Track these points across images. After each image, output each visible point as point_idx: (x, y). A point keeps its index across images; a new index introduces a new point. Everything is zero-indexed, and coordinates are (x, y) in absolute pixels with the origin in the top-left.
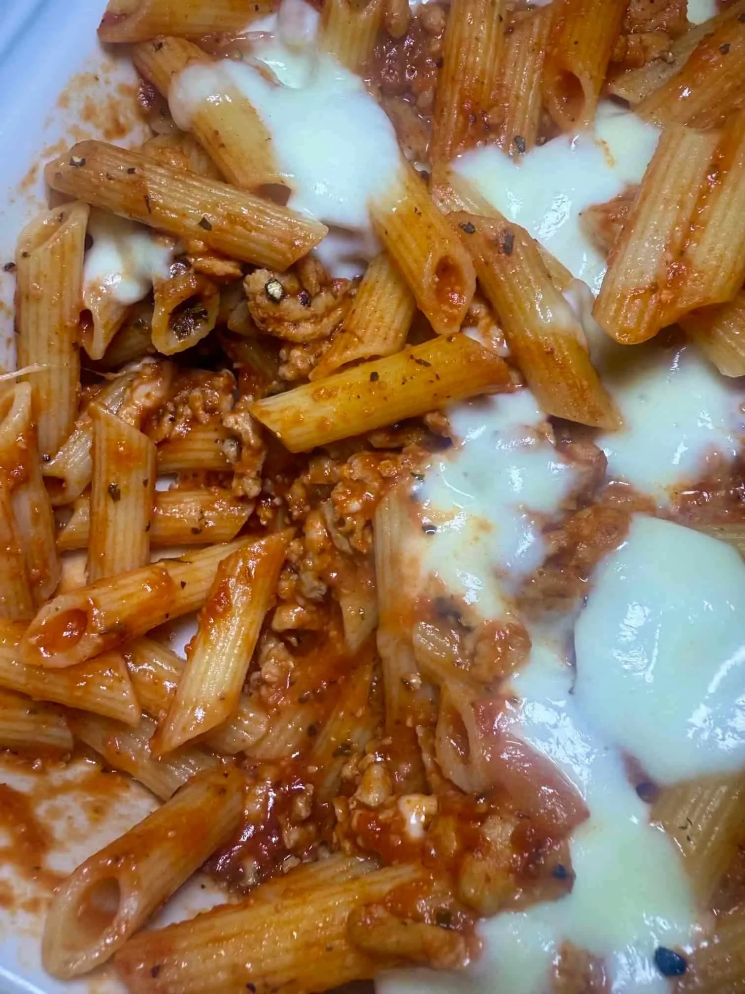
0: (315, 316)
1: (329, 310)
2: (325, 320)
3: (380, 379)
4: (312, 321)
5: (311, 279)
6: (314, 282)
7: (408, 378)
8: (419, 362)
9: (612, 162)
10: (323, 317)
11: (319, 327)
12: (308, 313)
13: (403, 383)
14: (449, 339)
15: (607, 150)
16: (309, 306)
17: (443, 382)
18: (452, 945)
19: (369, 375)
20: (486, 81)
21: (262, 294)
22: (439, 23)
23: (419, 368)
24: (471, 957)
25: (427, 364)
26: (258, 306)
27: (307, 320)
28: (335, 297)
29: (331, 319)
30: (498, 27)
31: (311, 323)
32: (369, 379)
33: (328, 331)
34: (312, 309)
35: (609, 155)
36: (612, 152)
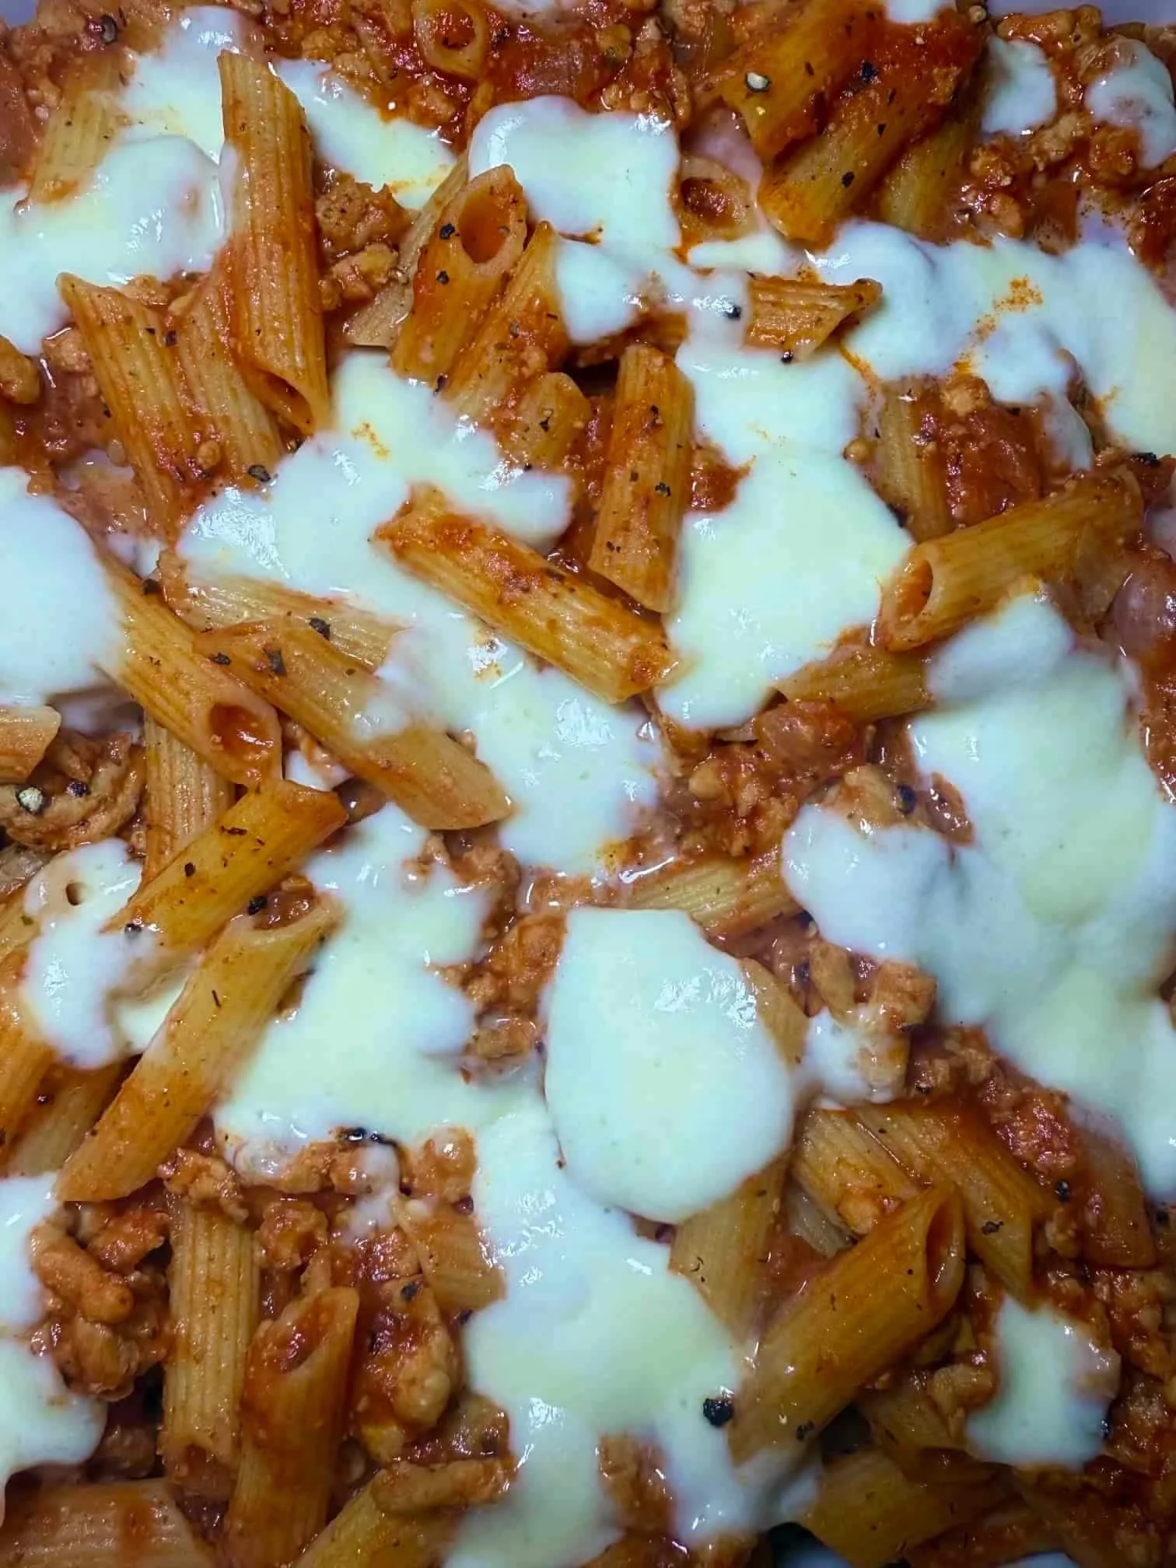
0: (102, 801)
1: (119, 784)
2: (120, 799)
3: (197, 868)
4: (102, 808)
5: (73, 766)
6: (79, 767)
7: (227, 857)
8: (233, 832)
9: (383, 452)
10: (114, 795)
11: (115, 811)
12: (92, 802)
13: (225, 865)
14: (258, 791)
15: (373, 437)
16: (88, 793)
17: (270, 846)
18: (489, 1472)
19: (183, 869)
20: (174, 419)
21: (18, 813)
22: (80, 358)
23: (236, 838)
24: (510, 1481)
25: (242, 832)
26: (22, 829)
27: (95, 810)
28: (118, 763)
29: (128, 792)
30: (154, 342)
31: (104, 811)
32: (184, 874)
33: (132, 808)
34: (94, 794)
35: (377, 444)
36: (380, 439)
